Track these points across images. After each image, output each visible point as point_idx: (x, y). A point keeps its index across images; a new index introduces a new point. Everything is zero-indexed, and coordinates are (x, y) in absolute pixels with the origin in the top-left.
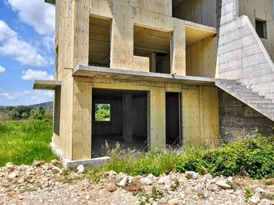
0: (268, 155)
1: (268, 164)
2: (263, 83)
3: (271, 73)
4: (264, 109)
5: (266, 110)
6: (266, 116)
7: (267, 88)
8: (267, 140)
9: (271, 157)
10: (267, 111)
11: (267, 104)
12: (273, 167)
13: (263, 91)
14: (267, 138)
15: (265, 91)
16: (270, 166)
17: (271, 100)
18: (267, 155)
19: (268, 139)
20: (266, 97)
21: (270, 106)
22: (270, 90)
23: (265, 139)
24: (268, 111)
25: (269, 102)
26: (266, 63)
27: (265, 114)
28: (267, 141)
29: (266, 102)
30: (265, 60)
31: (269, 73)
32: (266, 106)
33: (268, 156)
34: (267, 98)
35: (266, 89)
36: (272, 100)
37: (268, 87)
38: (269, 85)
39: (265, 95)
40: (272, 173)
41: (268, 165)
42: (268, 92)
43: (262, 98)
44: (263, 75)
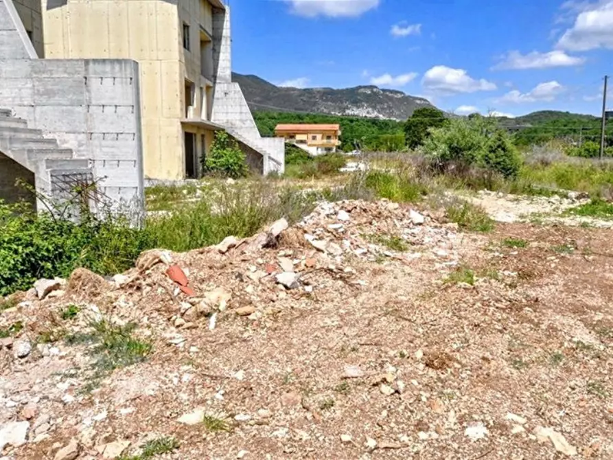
0: (8, 243)
1: (9, 262)
2: (6, 79)
3: (23, 58)
4: (8, 142)
5: (11, 143)
6: (12, 157)
7: (16, 93)
8: (11, 211)
9: (16, 247)
10: (15, 145)
11: (15, 130)
12: (19, 269)
13: (8, 98)
14: (11, 207)
15: (10, 99)
16: (12, 267)
17: (25, 122)
18: (5, 244)
19: (13, 208)
20: (13, 114)
21: (23, 136)
22: (23, 97)
23: (6, 209)
24: (17, 146)
25: (21, 126)
26: (11, 30)
27: (9, 152)
28: (10, 213)
29: (14, 125)
30: (8, 22)
31: (18, 57)
32: (12, 134)
33: (9, 245)
34: (16, 117)
35: (13, 95)
36: (28, 122)
37: (17, 90)
38: (20, 86)
39: (12, 110)
40: (17, 281)
41: (7, 265)
42: (17, 101)
43: (5, 116)
44: (4, 59)
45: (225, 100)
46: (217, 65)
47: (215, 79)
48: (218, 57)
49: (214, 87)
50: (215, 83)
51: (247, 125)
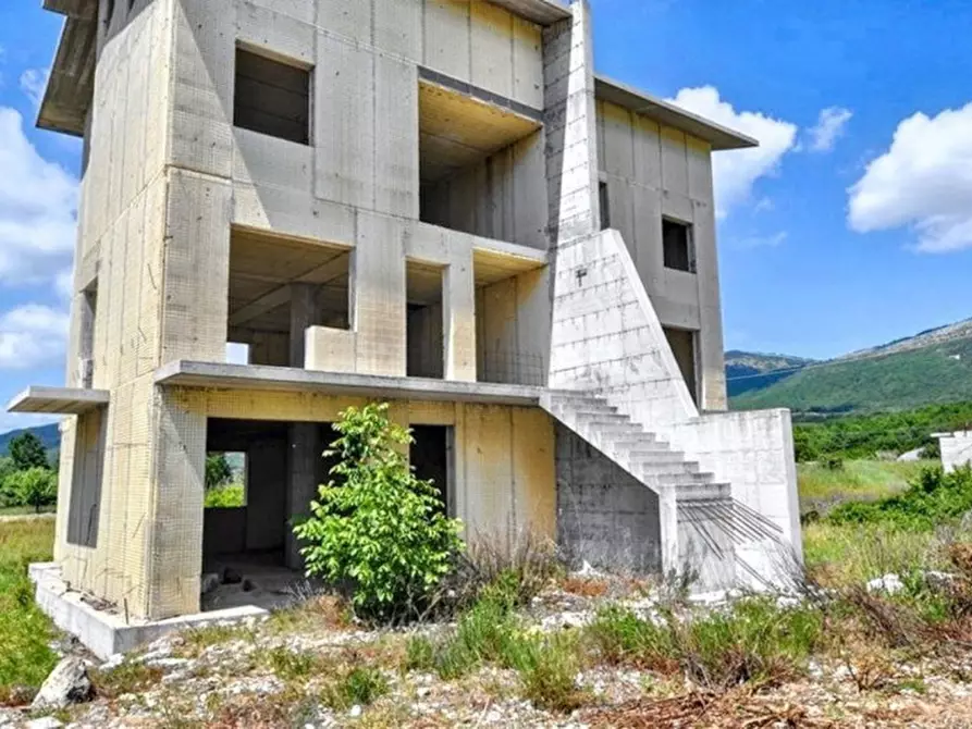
45: (578, 296)
46: (558, 192)
47: (554, 239)
48: (560, 164)
49: (552, 263)
50: (553, 250)
51: (644, 375)
